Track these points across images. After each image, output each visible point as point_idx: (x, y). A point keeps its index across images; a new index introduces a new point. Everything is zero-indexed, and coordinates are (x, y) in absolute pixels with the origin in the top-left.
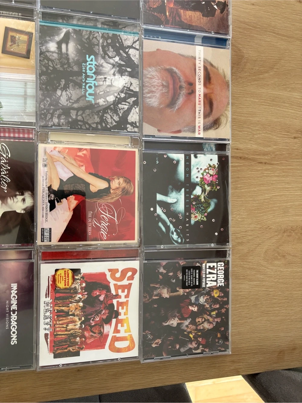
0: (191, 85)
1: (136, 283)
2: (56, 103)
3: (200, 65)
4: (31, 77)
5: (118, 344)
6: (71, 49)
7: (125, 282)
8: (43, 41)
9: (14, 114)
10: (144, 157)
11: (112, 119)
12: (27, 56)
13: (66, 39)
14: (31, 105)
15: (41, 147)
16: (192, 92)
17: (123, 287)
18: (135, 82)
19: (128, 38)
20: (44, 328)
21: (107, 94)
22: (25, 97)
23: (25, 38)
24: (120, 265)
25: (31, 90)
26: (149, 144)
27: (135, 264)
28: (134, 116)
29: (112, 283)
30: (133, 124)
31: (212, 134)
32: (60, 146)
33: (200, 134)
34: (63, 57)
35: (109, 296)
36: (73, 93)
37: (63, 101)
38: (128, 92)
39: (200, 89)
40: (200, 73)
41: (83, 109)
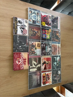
0: (57, 49)
1: (51, 74)
2: (43, 52)
3: (58, 46)
4: (40, 49)
5: (50, 82)
6: (44, 45)
7: (50, 74)
8: (42, 45)
9: (38, 54)
10: (52, 58)
11: (49, 54)
12: (40, 47)
13: (44, 44)
14: (40, 53)
15: (41, 58)
16: (57, 50)
17: (50, 75)
18: (51, 49)
19: (50, 43)
20: (42, 81)
21: (48, 51)
22: (40, 52)
23: (40, 44)
24: (50, 72)
25: (40, 51)
26: (52, 57)
27: (51, 72)
28: (51, 53)
29: (49, 75)
30: (51, 54)
31: (59, 55)
32: (43, 58)
33: (58, 55)
34: (44, 46)
35: (49, 76)
36: (45, 51)
37: (44, 52)
38: (50, 50)
39: (58, 49)
40: (58, 47)
41: (46, 53)
